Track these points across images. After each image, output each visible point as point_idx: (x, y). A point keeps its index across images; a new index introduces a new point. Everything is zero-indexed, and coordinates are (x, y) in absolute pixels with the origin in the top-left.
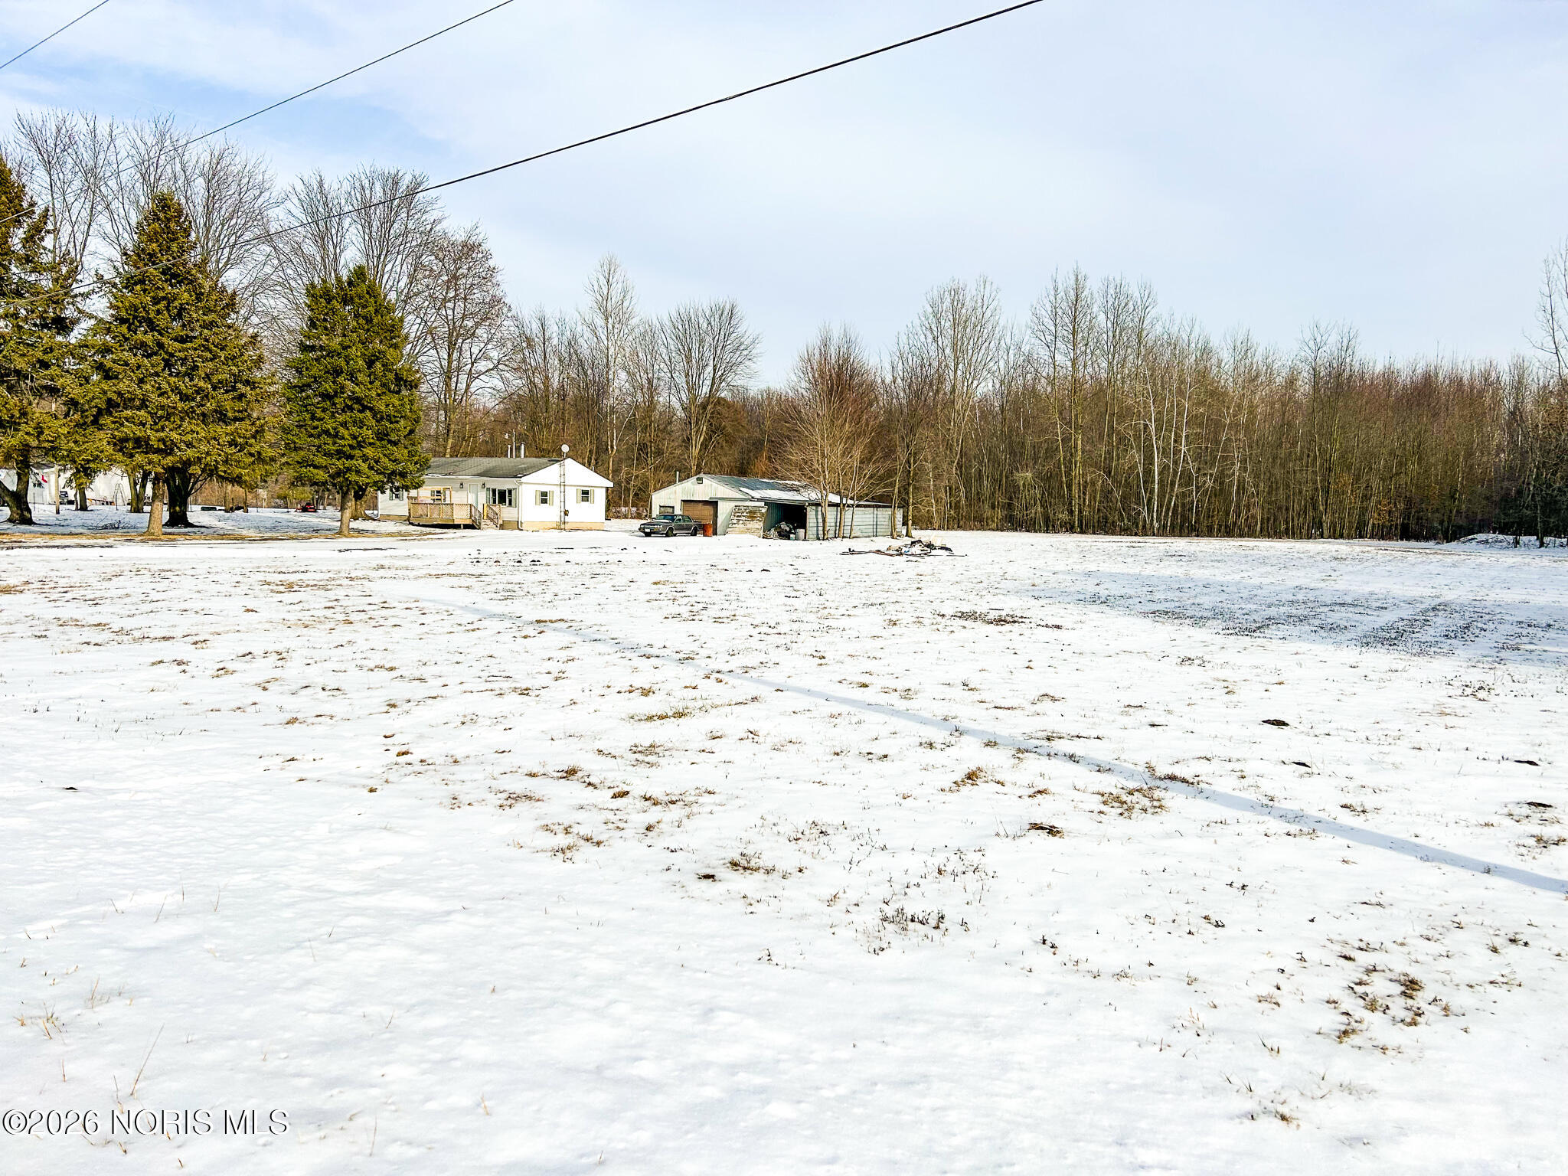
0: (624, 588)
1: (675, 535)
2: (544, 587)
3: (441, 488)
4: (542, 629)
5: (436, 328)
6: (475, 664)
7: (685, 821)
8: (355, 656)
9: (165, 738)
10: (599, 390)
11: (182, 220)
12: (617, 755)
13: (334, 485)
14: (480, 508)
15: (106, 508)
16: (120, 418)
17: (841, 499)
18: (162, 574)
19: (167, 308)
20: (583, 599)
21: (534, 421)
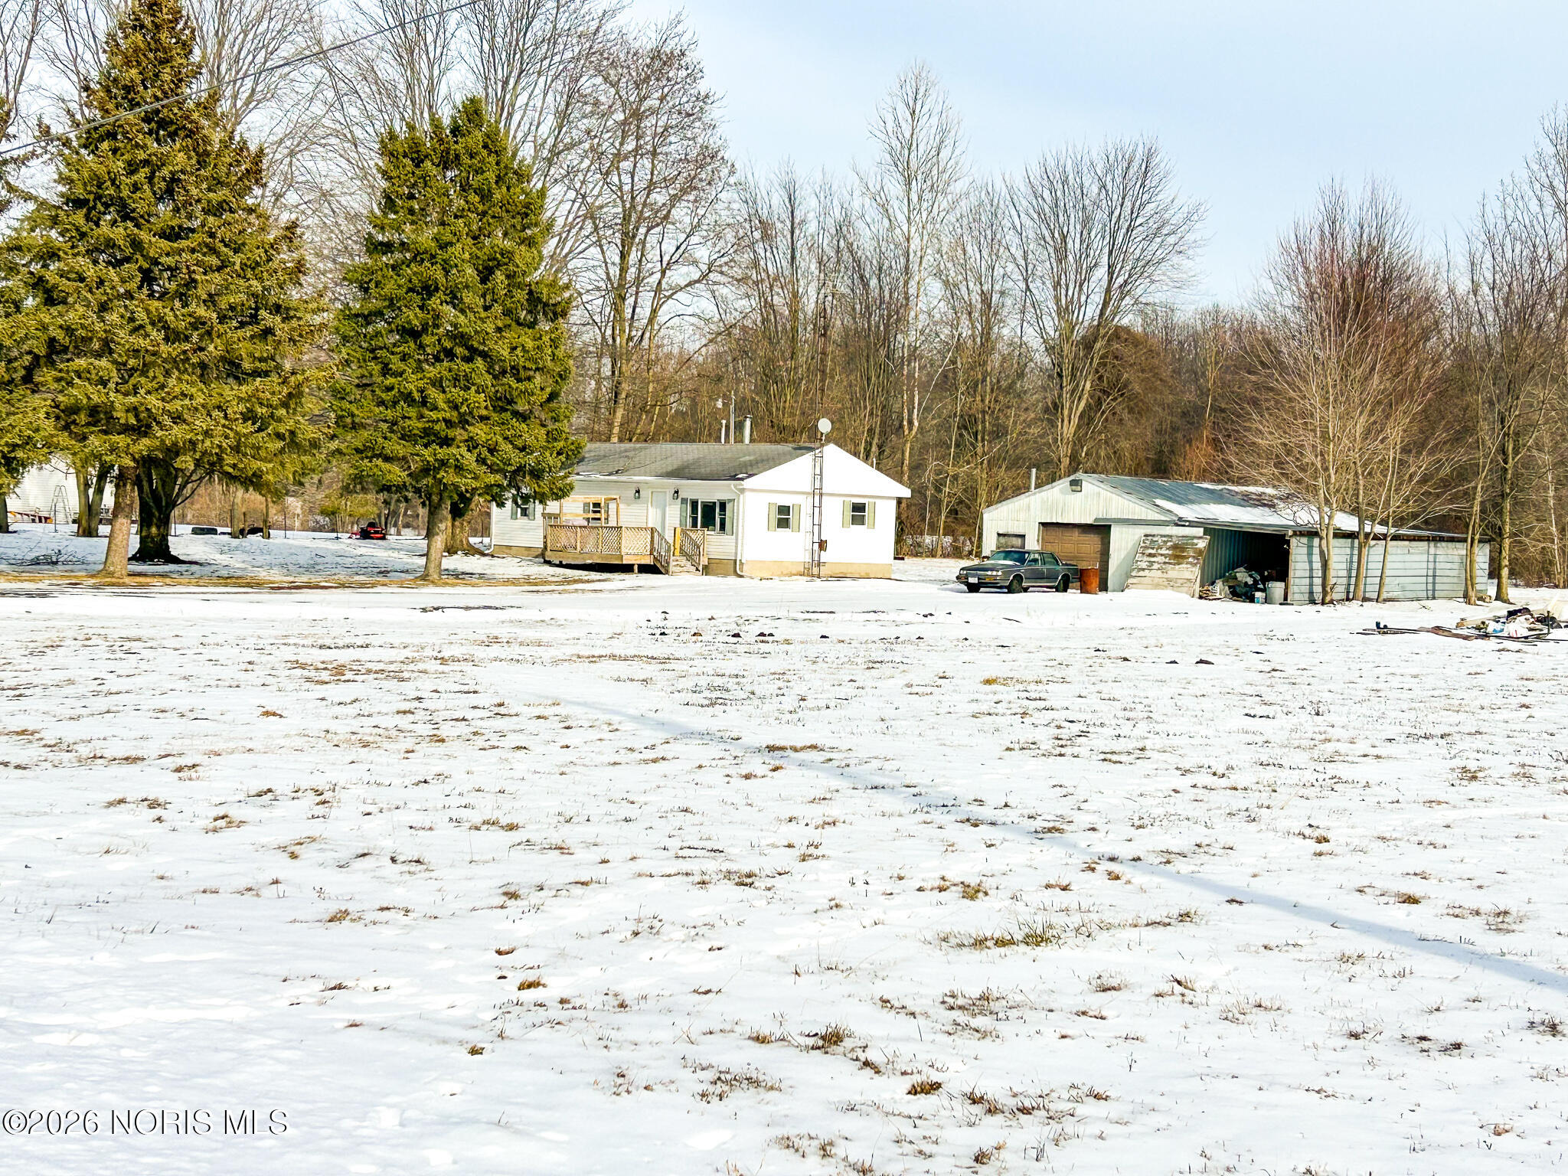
0: (929, 690)
1: (1026, 590)
2: (780, 684)
3: (600, 498)
4: (777, 763)
5: (601, 207)
6: (658, 824)
7: (1050, 1149)
8: (448, 801)
9: (128, 937)
10: (890, 316)
11: (180, 26)
12: (917, 1010)
13: (418, 491)
14: (669, 536)
15: (39, 527)
16: (68, 372)
17: (1361, 523)
18: (126, 646)
19: (150, 179)
20: (852, 709)
21: (769, 375)
